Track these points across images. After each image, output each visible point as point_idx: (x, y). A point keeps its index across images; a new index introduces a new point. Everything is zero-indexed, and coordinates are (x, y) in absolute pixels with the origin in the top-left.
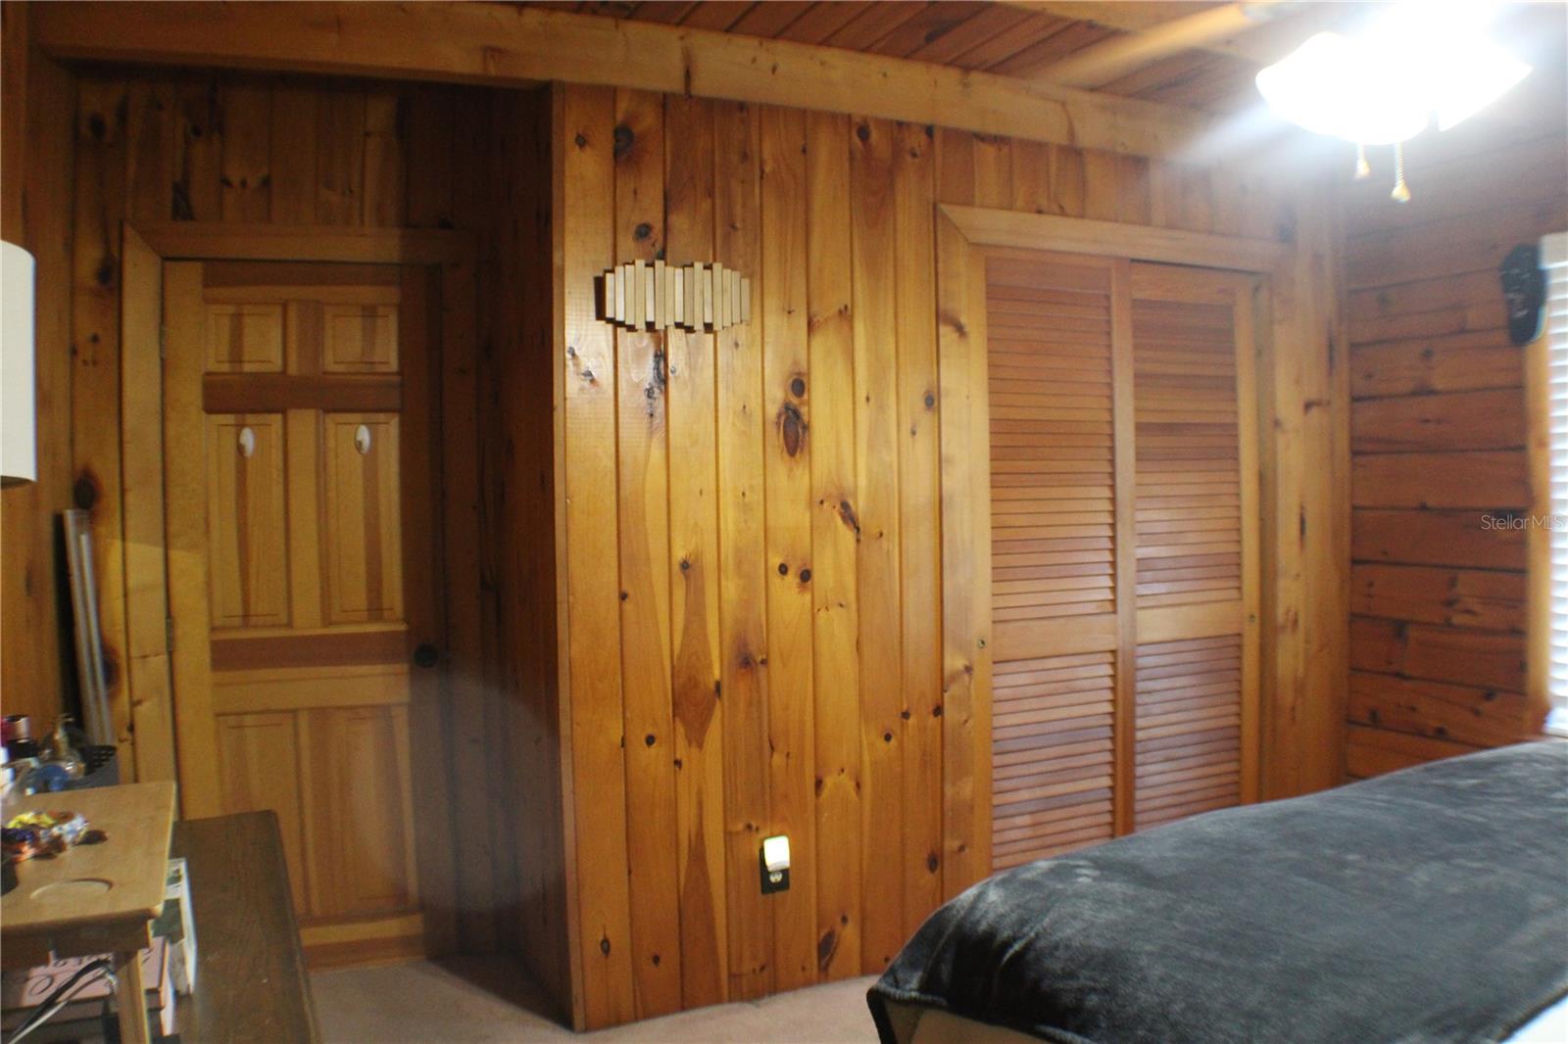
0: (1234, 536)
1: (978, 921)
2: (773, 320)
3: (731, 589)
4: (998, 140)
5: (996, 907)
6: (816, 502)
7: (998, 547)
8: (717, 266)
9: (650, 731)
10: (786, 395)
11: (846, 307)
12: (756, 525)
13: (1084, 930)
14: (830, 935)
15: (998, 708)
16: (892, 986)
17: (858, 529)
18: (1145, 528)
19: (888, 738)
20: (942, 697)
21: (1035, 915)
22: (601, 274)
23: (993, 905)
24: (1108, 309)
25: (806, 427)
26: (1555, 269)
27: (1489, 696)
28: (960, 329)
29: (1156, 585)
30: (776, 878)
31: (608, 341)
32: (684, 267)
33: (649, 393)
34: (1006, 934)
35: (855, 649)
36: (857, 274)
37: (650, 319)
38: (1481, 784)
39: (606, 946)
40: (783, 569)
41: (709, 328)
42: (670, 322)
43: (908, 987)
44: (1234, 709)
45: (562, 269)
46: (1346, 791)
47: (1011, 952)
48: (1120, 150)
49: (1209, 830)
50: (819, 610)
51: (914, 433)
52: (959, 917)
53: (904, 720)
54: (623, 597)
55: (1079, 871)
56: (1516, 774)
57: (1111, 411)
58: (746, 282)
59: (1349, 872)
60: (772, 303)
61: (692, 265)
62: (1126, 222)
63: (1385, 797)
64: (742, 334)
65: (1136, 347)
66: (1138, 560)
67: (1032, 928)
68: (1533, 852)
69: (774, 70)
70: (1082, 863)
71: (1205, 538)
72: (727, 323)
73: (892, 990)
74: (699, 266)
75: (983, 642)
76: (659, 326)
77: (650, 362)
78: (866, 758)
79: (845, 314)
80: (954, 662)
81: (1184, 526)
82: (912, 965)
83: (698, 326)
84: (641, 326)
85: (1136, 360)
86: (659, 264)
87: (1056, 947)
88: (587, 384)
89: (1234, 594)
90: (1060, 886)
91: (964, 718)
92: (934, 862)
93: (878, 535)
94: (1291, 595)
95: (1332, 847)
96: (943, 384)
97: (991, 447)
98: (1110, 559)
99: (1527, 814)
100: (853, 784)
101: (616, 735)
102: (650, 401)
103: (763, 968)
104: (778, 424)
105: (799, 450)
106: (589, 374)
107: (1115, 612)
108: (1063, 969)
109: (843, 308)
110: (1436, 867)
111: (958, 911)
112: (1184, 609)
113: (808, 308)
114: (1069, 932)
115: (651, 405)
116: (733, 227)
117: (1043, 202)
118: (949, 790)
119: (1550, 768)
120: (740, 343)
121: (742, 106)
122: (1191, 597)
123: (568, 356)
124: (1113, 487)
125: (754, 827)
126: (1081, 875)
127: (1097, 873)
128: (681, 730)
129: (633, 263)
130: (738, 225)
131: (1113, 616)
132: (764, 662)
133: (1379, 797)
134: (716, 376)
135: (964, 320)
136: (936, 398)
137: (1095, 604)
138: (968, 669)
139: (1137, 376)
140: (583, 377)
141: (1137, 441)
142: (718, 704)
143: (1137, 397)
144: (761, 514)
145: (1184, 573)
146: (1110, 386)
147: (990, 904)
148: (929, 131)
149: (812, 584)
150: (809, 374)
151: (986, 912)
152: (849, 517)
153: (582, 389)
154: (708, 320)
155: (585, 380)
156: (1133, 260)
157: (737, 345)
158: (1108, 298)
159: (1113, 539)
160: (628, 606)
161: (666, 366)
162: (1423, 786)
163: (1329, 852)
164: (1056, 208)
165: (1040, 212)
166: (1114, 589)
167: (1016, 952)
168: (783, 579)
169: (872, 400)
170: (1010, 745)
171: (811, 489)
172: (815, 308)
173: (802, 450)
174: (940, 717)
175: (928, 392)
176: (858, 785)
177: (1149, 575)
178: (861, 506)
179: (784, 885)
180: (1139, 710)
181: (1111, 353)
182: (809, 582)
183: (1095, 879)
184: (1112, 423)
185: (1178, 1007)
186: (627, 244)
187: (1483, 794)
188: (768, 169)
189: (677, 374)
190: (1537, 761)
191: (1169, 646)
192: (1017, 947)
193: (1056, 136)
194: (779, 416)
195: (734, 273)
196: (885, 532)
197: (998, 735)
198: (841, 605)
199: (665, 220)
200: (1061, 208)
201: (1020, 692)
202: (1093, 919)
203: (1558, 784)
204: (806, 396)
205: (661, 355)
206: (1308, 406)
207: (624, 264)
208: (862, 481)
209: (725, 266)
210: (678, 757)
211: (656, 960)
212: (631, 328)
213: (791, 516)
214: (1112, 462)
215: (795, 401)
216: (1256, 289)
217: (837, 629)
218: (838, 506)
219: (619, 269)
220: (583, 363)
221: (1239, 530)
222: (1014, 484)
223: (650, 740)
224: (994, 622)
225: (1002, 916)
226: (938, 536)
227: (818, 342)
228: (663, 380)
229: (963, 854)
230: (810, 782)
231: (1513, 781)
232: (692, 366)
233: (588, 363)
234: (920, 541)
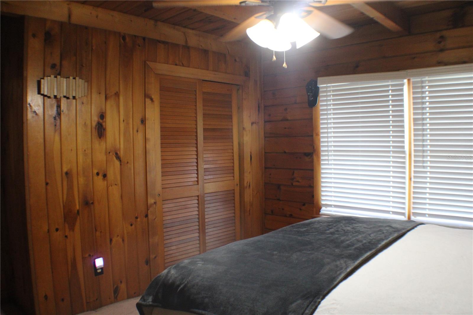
0: (232, 161)
1: (169, 280)
2: (94, 96)
3: (82, 180)
4: (164, 43)
5: (174, 275)
6: (108, 153)
7: (163, 166)
8: (77, 78)
9: (57, 227)
10: (98, 119)
11: (117, 92)
12: (89, 161)
13: (202, 279)
14: (117, 288)
15: (165, 214)
16: (143, 301)
17: (121, 161)
18: (207, 159)
19: (131, 225)
20: (148, 212)
21: (186, 276)
22: (39, 79)
23: (173, 275)
24: (196, 95)
25: (105, 129)
26: (321, 87)
27: (304, 205)
28: (152, 100)
29: (209, 176)
30: (99, 271)
31: (41, 101)
32: (66, 78)
33: (55, 118)
34: (178, 283)
35: (120, 198)
36: (121, 82)
37: (55, 94)
38: (307, 230)
39: (46, 297)
40: (98, 174)
41: (74, 98)
42: (62, 96)
43: (148, 301)
44: (233, 211)
45: (26, 77)
46: (271, 234)
47: (180, 288)
48: (200, 47)
49: (234, 247)
50: (109, 186)
51: (137, 131)
52: (163, 279)
53: (136, 219)
54: (47, 184)
55: (197, 262)
56: (316, 226)
57: (196, 125)
58: (86, 84)
59: (275, 257)
60: (94, 90)
61: (69, 78)
62: (201, 69)
63: (281, 235)
64: (85, 100)
65: (204, 106)
66: (204, 169)
67: (186, 280)
68: (324, 248)
69: (97, 17)
70: (198, 260)
71: (223, 162)
72: (80, 96)
73: (143, 303)
74: (71, 78)
75: (159, 195)
76: (58, 97)
77: (55, 109)
78: (125, 232)
79: (117, 94)
80: (151, 201)
81: (217, 159)
82: (149, 294)
83: (71, 97)
84: (52, 96)
85: (204, 110)
86: (59, 77)
87: (194, 286)
88: (34, 115)
89: (232, 178)
90: (193, 267)
91: (154, 218)
92: (147, 262)
93: (127, 162)
94: (248, 178)
95: (269, 250)
96: (147, 116)
97: (161, 135)
98: (196, 169)
99: (320, 237)
100: (122, 240)
101: (46, 228)
102: (55, 121)
103: (97, 299)
104: (96, 128)
105: (102, 137)
106: (35, 112)
107: (198, 184)
108: (196, 292)
109: (116, 92)
110: (298, 254)
111: (162, 277)
112: (218, 183)
113: (106, 92)
114: (197, 281)
115: (55, 122)
116: (82, 66)
117: (178, 63)
118: (151, 240)
119: (325, 224)
120: (84, 102)
121: (86, 28)
122: (219, 180)
123: (28, 106)
124: (197, 147)
125: (91, 255)
126: (199, 264)
127: (203, 263)
128: (67, 226)
129: (50, 76)
130: (84, 65)
131: (198, 185)
132: (92, 203)
133: (280, 235)
134: (76, 113)
135: (153, 97)
136: (144, 121)
137: (192, 182)
138: (155, 203)
139: (204, 114)
140: (33, 113)
141: (204, 134)
142: (78, 217)
143: (204, 121)
144: (90, 157)
145: (217, 172)
146: (196, 117)
147: (172, 274)
148: (144, 39)
149: (107, 178)
150: (105, 113)
151: (171, 276)
152: (118, 157)
153: (33, 117)
154: (74, 95)
155: (33, 114)
156: (203, 80)
157: (83, 103)
158: (196, 91)
159: (197, 163)
160: (49, 187)
161: (60, 110)
162: (291, 231)
163: (269, 252)
164: (181, 64)
165: (176, 65)
166: (197, 178)
167: (181, 288)
168: (98, 177)
169: (125, 121)
170: (169, 225)
171: (106, 148)
172: (108, 92)
173: (103, 136)
174: (147, 218)
175: (142, 119)
176: (123, 240)
177: (207, 173)
178: (122, 154)
179: (102, 273)
180: (206, 213)
181: (196, 107)
182: (106, 178)
183: (203, 264)
184: (196, 128)
185: (232, 300)
186: (48, 70)
187: (308, 232)
188: (94, 48)
189: (64, 112)
190: (321, 222)
191: (214, 194)
192: (182, 286)
193: (182, 42)
194: (96, 126)
195: (82, 80)
196: (129, 162)
197: (165, 222)
198: (116, 185)
199: (61, 63)
200: (183, 64)
201: (170, 209)
202: (204, 276)
203: (327, 228)
204: (104, 120)
205: (59, 106)
206: (252, 123)
207: (47, 76)
208: (122, 146)
209: (80, 78)
210: (66, 234)
211: (63, 300)
212: (49, 97)
213: (100, 157)
214: (197, 140)
215: (101, 121)
216: (238, 90)
217: (115, 192)
218: (114, 154)
219: (46, 78)
220: (33, 108)
221: (233, 159)
222: (168, 147)
223: (57, 230)
224: (163, 188)
225: (176, 277)
226: (145, 163)
227: (108, 103)
228: (59, 114)
229: (156, 259)
230: (108, 240)
231: (315, 228)
232: (69, 110)
233: (35, 108)
234: (140, 164)
